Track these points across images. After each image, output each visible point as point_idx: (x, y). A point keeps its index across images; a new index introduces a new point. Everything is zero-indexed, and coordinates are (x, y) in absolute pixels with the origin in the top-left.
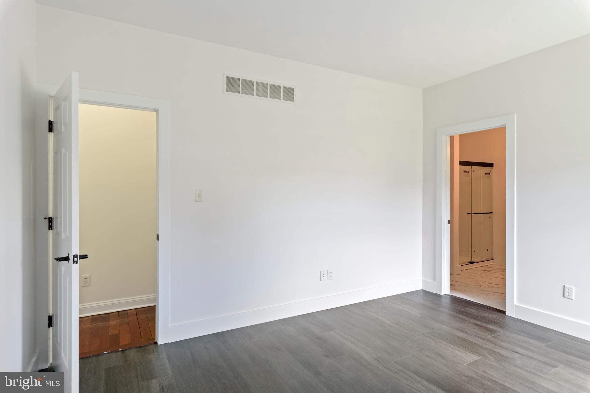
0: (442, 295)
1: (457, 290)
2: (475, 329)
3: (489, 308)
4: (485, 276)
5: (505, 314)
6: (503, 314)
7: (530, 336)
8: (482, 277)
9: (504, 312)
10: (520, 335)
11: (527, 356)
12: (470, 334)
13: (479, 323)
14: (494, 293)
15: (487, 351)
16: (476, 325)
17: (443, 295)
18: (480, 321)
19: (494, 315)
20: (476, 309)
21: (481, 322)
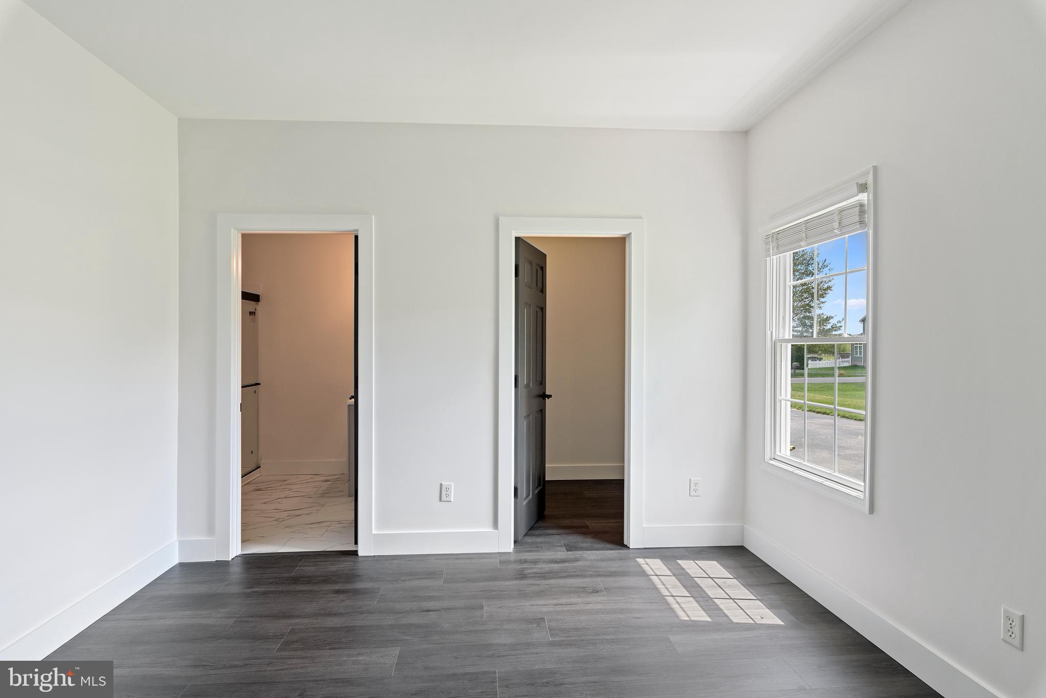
0: (230, 559)
1: (248, 540)
2: (343, 600)
3: (327, 555)
4: (270, 500)
5: (358, 555)
6: (355, 556)
7: (417, 577)
8: (264, 503)
9: (355, 553)
10: (405, 581)
11: (443, 609)
12: (345, 614)
13: (337, 587)
14: (311, 526)
15: (396, 631)
16: (338, 592)
17: (232, 559)
18: (336, 583)
19: (345, 563)
20: (312, 564)
21: (340, 585)
